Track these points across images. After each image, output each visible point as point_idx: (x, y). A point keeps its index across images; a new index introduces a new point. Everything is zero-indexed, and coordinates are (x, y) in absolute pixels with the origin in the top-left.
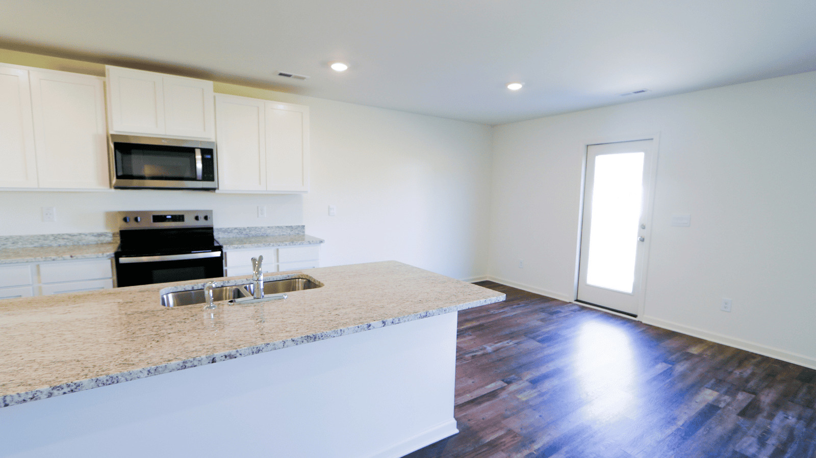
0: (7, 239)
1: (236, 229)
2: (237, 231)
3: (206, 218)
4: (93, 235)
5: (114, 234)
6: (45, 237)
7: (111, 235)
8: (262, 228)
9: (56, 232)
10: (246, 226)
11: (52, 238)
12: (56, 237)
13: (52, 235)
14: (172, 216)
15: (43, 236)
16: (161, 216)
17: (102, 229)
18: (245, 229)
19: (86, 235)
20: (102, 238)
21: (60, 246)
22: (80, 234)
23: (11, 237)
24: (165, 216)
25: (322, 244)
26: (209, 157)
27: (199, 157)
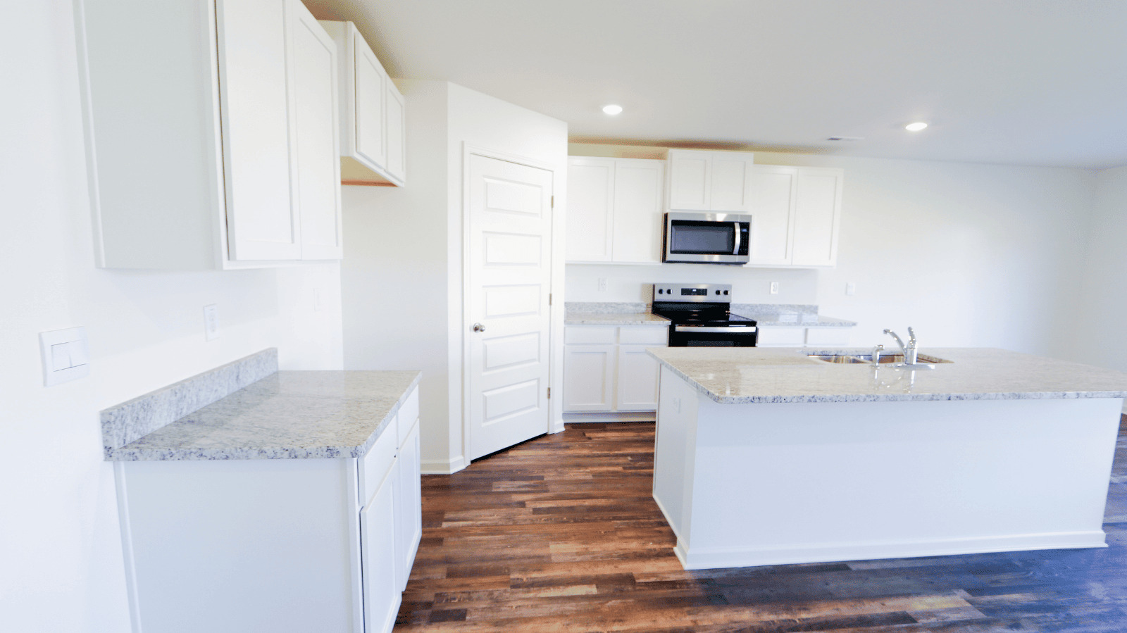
0: (576, 304)
1: (748, 305)
2: (749, 308)
3: (726, 293)
4: (631, 304)
5: (647, 305)
6: (599, 305)
7: (645, 306)
8: (774, 305)
9: (607, 301)
10: (758, 303)
11: (604, 306)
12: (607, 305)
13: (605, 303)
14: (697, 290)
15: (598, 303)
16: (688, 289)
17: (637, 300)
18: (756, 306)
19: (627, 305)
20: (638, 308)
21: (608, 313)
22: (623, 304)
23: (579, 303)
24: (692, 289)
25: (853, 327)
26: (745, 230)
27: (738, 230)
